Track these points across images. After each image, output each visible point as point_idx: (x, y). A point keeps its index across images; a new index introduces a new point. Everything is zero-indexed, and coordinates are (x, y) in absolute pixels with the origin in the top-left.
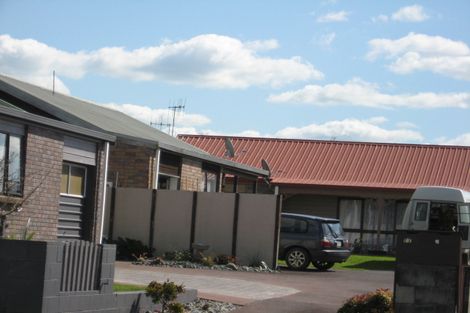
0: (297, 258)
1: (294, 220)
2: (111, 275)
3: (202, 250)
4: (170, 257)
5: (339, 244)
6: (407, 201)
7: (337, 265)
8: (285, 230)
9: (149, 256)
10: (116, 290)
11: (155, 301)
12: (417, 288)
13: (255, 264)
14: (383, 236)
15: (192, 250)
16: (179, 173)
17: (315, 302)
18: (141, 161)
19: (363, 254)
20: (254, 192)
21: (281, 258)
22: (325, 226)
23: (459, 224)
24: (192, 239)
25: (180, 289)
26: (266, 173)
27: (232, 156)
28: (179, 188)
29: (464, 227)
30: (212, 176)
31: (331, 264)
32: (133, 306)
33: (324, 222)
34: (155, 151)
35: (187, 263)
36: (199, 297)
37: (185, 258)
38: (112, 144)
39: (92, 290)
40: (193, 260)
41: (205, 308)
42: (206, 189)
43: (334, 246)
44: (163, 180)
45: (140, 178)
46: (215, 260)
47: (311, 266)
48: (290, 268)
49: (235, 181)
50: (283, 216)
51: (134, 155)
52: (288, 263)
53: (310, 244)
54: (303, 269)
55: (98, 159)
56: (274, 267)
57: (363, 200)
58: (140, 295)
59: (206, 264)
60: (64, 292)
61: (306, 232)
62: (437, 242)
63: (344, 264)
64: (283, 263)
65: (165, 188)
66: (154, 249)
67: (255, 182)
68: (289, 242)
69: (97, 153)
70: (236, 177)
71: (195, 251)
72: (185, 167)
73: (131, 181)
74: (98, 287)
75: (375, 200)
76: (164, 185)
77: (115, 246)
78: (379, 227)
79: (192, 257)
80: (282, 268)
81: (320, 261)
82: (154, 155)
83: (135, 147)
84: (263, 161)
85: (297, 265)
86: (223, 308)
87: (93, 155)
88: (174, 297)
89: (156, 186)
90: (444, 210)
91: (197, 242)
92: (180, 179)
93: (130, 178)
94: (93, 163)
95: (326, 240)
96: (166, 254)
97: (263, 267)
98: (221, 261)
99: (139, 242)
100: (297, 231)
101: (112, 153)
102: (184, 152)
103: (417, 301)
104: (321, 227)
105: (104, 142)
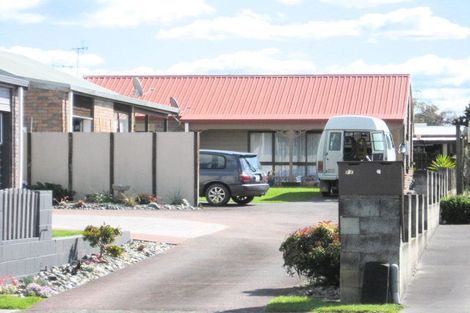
0: (217, 194)
1: (211, 157)
2: (49, 221)
3: (123, 191)
4: (91, 199)
5: (258, 178)
6: (320, 132)
7: (256, 198)
8: (204, 167)
9: (71, 200)
10: (54, 236)
11: (93, 245)
12: (362, 219)
13: (177, 202)
14: (295, 167)
15: (112, 191)
16: (92, 115)
17: (246, 237)
18: (55, 105)
19: (277, 186)
20: (165, 130)
21: (201, 195)
22: (243, 160)
23: (373, 152)
24: (112, 181)
25: (116, 232)
26: (175, 110)
27: (141, 94)
28: (92, 130)
29: (379, 154)
30: (124, 117)
31: (250, 198)
32: (71, 251)
33: (242, 156)
34: (67, 93)
35: (110, 205)
36: (132, 238)
37: (107, 200)
38: (25, 88)
39: (32, 238)
40: (115, 201)
41: (140, 249)
42: (119, 130)
43: (253, 181)
44: (77, 122)
45: (54, 122)
46: (137, 200)
47: (231, 201)
48: (210, 204)
49: (146, 120)
50: (201, 153)
51: (46, 98)
52: (208, 199)
53: (228, 179)
54: (224, 204)
55: (12, 104)
56: (195, 204)
57: (273, 132)
58: (77, 240)
59: (129, 205)
60: (6, 241)
61: (224, 167)
62: (379, 172)
63: (263, 197)
64: (203, 200)
65: (78, 130)
66: (75, 192)
67: (165, 120)
68: (208, 179)
69: (11, 99)
70: (147, 116)
71: (116, 192)
72: (97, 109)
73: (46, 125)
74: (37, 234)
75: (285, 132)
76: (77, 127)
77: (51, 192)
78: (291, 159)
79: (114, 198)
80: (204, 205)
81: (240, 195)
82: (67, 98)
83: (47, 91)
84: (171, 98)
85: (218, 201)
86: (157, 248)
87: (7, 101)
88: (112, 240)
89: (70, 129)
90: (356, 139)
91: (117, 183)
92: (93, 122)
93: (44, 122)
94: (8, 110)
95: (244, 174)
96: (88, 196)
97: (185, 205)
98: (143, 201)
99: (59, 186)
100: (215, 167)
101: (25, 98)
102: (96, 94)
103: (362, 232)
104: (239, 162)
105: (17, 87)
